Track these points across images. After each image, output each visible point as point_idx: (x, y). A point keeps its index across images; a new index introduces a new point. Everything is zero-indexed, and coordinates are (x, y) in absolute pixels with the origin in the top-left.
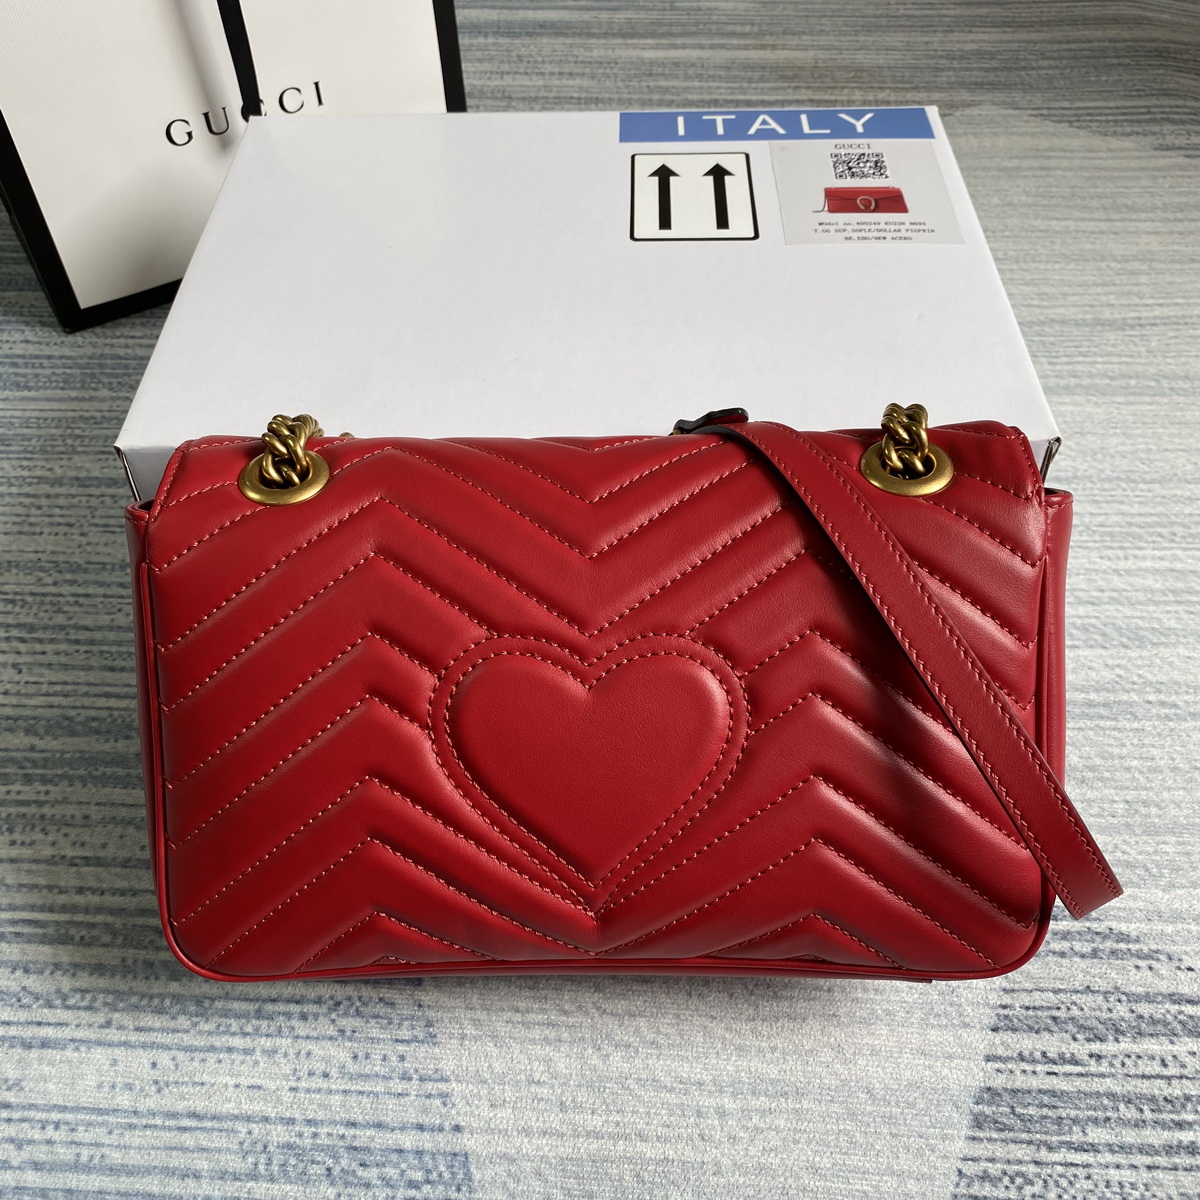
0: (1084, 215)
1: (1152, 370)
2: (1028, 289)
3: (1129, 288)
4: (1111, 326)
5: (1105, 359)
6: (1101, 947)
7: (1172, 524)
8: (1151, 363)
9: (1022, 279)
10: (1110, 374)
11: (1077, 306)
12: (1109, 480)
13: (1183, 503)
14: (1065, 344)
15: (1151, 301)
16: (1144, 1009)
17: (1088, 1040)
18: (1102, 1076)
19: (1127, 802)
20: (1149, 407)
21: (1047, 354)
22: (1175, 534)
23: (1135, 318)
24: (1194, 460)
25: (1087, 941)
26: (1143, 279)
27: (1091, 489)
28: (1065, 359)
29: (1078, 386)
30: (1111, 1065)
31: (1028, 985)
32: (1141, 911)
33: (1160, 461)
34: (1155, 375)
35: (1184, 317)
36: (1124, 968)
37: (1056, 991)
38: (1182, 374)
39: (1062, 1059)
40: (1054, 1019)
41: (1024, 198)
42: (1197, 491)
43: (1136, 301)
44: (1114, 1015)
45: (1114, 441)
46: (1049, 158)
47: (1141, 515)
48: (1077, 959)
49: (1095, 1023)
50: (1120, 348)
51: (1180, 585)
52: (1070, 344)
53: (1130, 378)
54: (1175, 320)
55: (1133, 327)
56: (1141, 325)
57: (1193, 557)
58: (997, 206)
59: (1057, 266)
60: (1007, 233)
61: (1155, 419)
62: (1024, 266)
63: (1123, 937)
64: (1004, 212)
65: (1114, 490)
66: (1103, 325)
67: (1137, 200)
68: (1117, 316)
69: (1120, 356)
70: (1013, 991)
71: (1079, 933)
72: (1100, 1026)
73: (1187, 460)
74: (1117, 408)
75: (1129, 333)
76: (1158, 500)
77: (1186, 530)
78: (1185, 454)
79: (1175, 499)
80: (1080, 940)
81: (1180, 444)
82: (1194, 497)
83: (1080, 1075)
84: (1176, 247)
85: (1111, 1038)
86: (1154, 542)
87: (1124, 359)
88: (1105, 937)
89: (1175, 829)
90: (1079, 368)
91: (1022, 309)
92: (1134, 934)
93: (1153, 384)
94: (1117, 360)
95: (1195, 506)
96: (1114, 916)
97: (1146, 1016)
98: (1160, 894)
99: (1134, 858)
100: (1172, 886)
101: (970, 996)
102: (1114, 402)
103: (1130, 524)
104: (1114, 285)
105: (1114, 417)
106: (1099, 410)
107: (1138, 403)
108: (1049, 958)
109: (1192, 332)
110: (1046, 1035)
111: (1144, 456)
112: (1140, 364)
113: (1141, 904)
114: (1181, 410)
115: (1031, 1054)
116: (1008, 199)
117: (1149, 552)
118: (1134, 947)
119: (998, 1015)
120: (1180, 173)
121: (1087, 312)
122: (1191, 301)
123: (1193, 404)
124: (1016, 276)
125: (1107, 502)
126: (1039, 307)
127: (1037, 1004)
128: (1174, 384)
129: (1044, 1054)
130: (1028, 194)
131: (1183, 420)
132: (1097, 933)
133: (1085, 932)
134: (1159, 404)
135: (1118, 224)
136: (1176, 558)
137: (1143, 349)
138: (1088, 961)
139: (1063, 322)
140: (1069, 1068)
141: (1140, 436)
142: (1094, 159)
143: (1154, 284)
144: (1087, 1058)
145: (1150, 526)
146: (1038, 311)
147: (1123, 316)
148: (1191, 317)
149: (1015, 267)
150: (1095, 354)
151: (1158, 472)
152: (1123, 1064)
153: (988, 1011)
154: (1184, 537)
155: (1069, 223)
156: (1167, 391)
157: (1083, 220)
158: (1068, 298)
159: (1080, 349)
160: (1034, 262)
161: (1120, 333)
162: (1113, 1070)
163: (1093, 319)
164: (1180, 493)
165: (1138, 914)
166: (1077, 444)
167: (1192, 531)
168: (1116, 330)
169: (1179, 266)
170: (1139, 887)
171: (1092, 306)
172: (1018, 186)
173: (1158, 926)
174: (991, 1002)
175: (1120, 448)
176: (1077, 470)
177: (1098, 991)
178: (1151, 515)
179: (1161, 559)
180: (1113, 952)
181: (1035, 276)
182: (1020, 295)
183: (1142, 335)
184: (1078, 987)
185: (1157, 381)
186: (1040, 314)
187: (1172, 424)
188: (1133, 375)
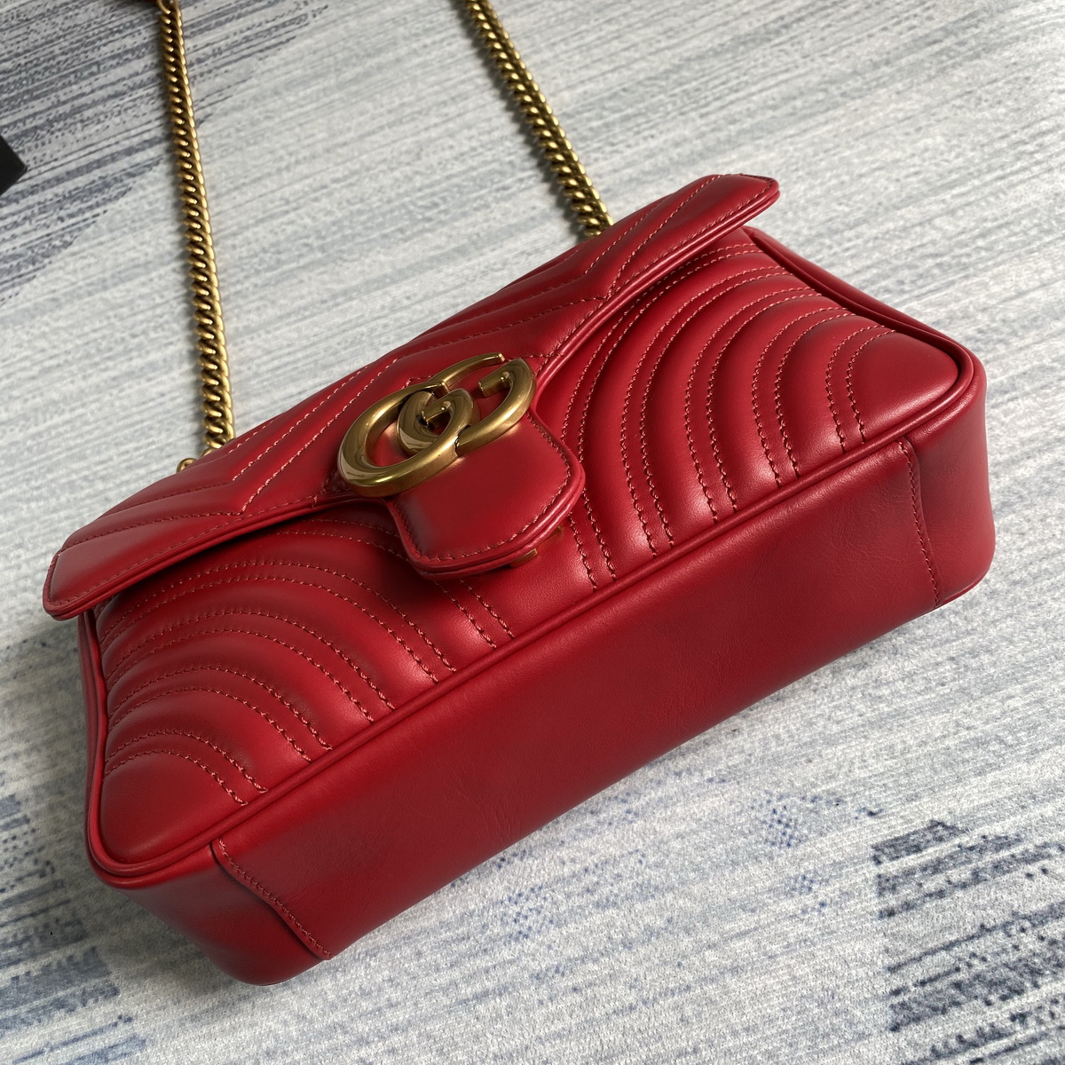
1: (815, 79)
2: (649, 32)
4: (753, 40)
5: (759, 86)
6: (980, 864)
7: (895, 269)
8: (812, 70)
9: (642, 20)
10: (771, 103)
11: (709, 30)
13: (900, 238)
14: (711, 85)
17: (1004, 998)
18: (1033, 1040)
19: (952, 659)
21: (694, 106)
22: (902, 283)
23: (775, 21)
24: (894, 176)
25: (963, 863)
28: (718, 104)
29: (740, 133)
30: (1040, 1022)
31: (916, 952)
32: (1010, 799)
33: (858, 193)
34: (820, 84)
36: (1015, 883)
37: (948, 947)
38: (850, 71)
39: (984, 1037)
40: (958, 985)
42: (909, 216)
44: (1024, 953)
45: (801, 187)
47: (858, 272)
48: (959, 893)
49: (1004, 972)
50: (772, 64)
52: (717, 82)
53: (795, 98)
55: (778, 33)
56: (786, 27)
57: (931, 304)
61: (837, 140)
63: (1002, 843)
66: (744, 43)
68: (757, 25)
69: (775, 75)
70: (899, 966)
71: (951, 857)
72: (1012, 974)
73: (888, 179)
74: (792, 143)
75: (777, 41)
76: (870, 244)
77: (913, 271)
78: (882, 172)
79: (888, 236)
80: (955, 866)
81: (873, 162)
82: (908, 224)
83: (1009, 1050)
85: (1028, 985)
87: (781, 77)
88: (982, 850)
89: (1016, 674)
90: (735, 109)
91: (651, 58)
92: (1012, 833)
93: (821, 96)
94: (772, 82)
95: (913, 236)
96: (983, 818)
98: (1024, 766)
99: (983, 731)
100: (1035, 752)
101: (853, 993)
102: (786, 138)
105: (792, 157)
106: (772, 155)
107: (811, 128)
108: (928, 905)
109: (844, 12)
110: (954, 1011)
111: (839, 194)
112: (800, 76)
113: (1008, 790)
114: (862, 117)
115: (946, 1045)
118: (1017, 850)
119: (892, 1007)
121: (723, 33)
123: (873, 104)
124: (632, 20)
126: (668, 48)
127: (932, 973)
128: (844, 88)
129: (960, 1038)
131: (868, 129)
132: (971, 848)
133: (956, 853)
134: (835, 119)
137: (797, 56)
138: (972, 891)
139: (700, 58)
140: (994, 1046)
141: (827, 169)
144: (1009, 1023)
146: (668, 54)
147: (762, 22)
149: (628, 8)
150: (747, 83)
151: (860, 209)
152: (1052, 1015)
153: (880, 1005)
154: (913, 282)
156: (840, 99)
158: (697, 24)
159: (730, 85)
161: (768, 45)
162: (1043, 1028)
163: (732, 40)
164: (891, 225)
165: (1009, 805)
167: (920, 270)
168: (761, 44)
170: (999, 768)
171: (726, 24)
173: (1035, 812)
174: (880, 992)
177: (995, 927)
178: (869, 267)
181: (653, 11)
182: (643, 41)
183: (792, 38)
184: (971, 930)
185: (825, 90)
186: (674, 56)
187: (857, 139)
188: (795, 93)
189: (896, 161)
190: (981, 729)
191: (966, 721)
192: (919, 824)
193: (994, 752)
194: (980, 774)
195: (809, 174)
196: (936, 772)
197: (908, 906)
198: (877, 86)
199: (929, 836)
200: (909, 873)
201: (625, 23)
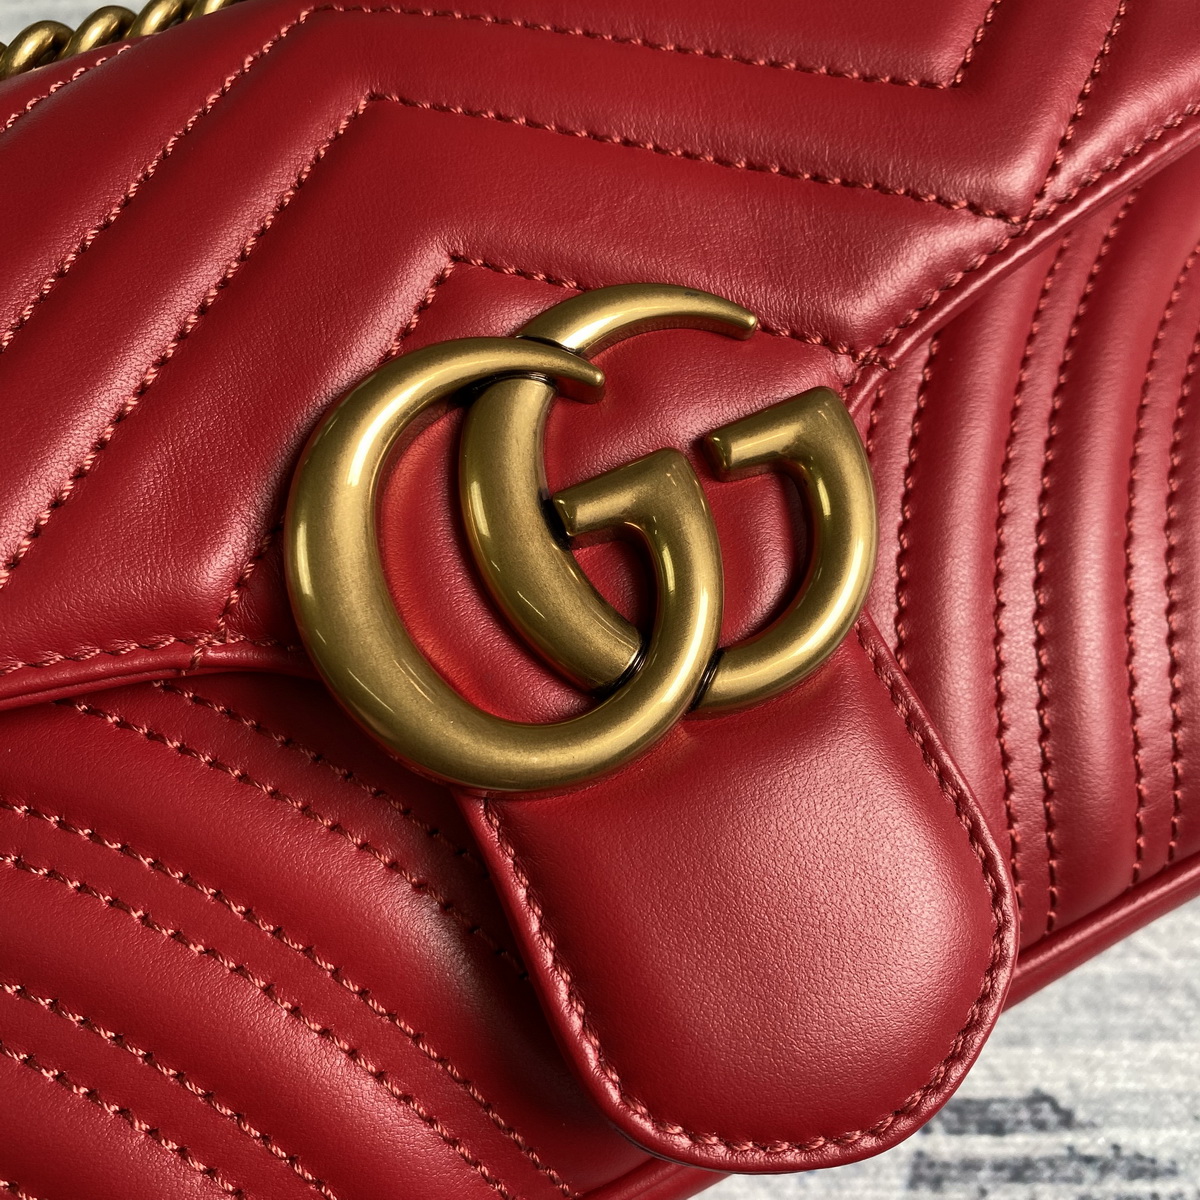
192: (1012, 1089)
193: (1175, 1009)
199: (1024, 1115)
200: (970, 1166)
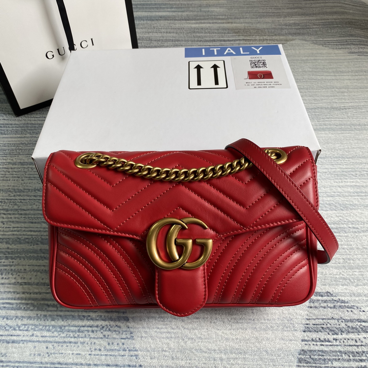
0: (327, 74)
1: (349, 123)
2: (310, 98)
3: (341, 97)
4: (336, 109)
5: (334, 120)
6: (336, 305)
7: (356, 171)
8: (349, 121)
10: (336, 124)
11: (326, 103)
12: (336, 157)
13: (359, 164)
14: (322, 115)
15: (348, 101)
16: (350, 324)
17: (333, 334)
18: (337, 345)
19: (344, 259)
20: (348, 134)
21: (317, 118)
22: (357, 174)
23: (343, 107)
24: (362, 151)
25: (332, 303)
26: (346, 94)
27: (331, 160)
28: (322, 120)
29: (326, 128)
30: (340, 342)
31: (314, 317)
32: (348, 293)
33: (352, 151)
34: (350, 124)
35: (358, 106)
36: (344, 311)
37: (323, 319)
38: (358, 124)
39: (325, 340)
40: (322, 328)
41: (309, 69)
43: (344, 101)
44: (341, 326)
45: (338, 145)
46: (316, 56)
47: (346, 168)
48: (329, 309)
49: (335, 329)
50: (339, 116)
51: (358, 190)
52: (324, 115)
53: (342, 125)
54: (355, 107)
55: (343, 109)
56: (345, 109)
57: (362, 182)
58: (301, 72)
59: (319, 90)
60: (304, 80)
61: (350, 138)
62: (309, 90)
63: (343, 302)
64: (303, 74)
65: (338, 161)
66: (334, 109)
67: (343, 69)
68: (338, 106)
69: (339, 118)
70: (310, 319)
71: (330, 301)
72: (336, 330)
73: (360, 151)
74: (338, 135)
75: (342, 111)
76: (351, 164)
77: (360, 173)
78: (359, 149)
79: (357, 163)
80: (330, 303)
81: (358, 146)
82: (362, 162)
83: (331, 345)
84: (356, 84)
85: (340, 333)
86: (350, 177)
87: (340, 119)
88: (338, 302)
89: (358, 267)
90: (327, 122)
91: (309, 104)
92: (346, 301)
93: (349, 127)
94: (338, 120)
95: (362, 165)
96: (340, 295)
97: (350, 326)
98: (354, 288)
100: (358, 285)
101: (297, 321)
102: (337, 133)
103: (343, 171)
104: (337, 96)
105: (338, 138)
106: (333, 136)
107: (345, 133)
108: (321, 309)
109: (361, 111)
110: (320, 333)
111: (347, 150)
112: (345, 121)
113: (348, 291)
114: (358, 135)
115: (316, 339)
116: (304, 70)
117: (349, 180)
118: (346, 305)
119: (305, 327)
120: (356, 60)
121: (329, 105)
122: (360, 101)
123: (362, 133)
124: (307, 94)
125: (336, 165)
126: (314, 103)
127: (317, 323)
128: (355, 127)
129: (319, 339)
130: (310, 68)
131: (358, 138)
132: (335, 301)
134: (351, 133)
135: (338, 77)
136: (357, 182)
137: (346, 116)
138: (332, 309)
139: (321, 108)
140: (327, 343)
141: (346, 143)
142: (330, 56)
143: (349, 96)
144: (332, 340)
145: (349, 172)
146: (314, 105)
147: (340, 106)
148: (360, 106)
150: (331, 118)
151: (351, 155)
152: (344, 342)
153: (302, 326)
154: (359, 175)
155: (323, 77)
156: (354, 129)
157: (327, 76)
158: (323, 100)
159: (327, 117)
160: (312, 89)
161: (339, 111)
162: (341, 344)
163: (331, 107)
164: (358, 161)
166: (327, 146)
167: (362, 173)
169: (356, 90)
170: (348, 286)
171: (330, 103)
172: (307, 65)
173: (354, 298)
174: (303, 323)
175: (340, 147)
176: (326, 154)
177: (336, 319)
178: (349, 168)
179: (353, 182)
180: (340, 306)
181: (313, 94)
183: (346, 112)
184: (329, 317)
185: (350, 126)
186: (315, 106)
187: (355, 140)
188: (343, 124)
189: (363, 148)
190: (346, 276)
191: (343, 273)
192: (324, 291)
193: (347, 282)
194: (343, 285)
195: (341, 143)
196: (332, 281)
197: (316, 307)
198: (364, 130)
199: (326, 294)
200: (318, 300)
201: (305, 94)
